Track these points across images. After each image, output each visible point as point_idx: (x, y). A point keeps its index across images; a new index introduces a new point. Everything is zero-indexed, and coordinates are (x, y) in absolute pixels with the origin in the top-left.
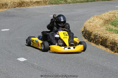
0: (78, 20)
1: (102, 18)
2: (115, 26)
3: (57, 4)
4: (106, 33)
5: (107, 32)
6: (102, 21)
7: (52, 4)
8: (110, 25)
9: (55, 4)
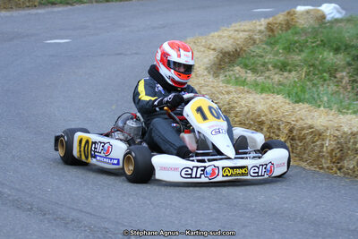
0: (136, 54)
1: (212, 47)
2: (254, 71)
3: (68, 4)
4: (228, 93)
5: (232, 88)
6: (211, 57)
7: (53, 4)
8: (238, 68)
9: (61, 3)
